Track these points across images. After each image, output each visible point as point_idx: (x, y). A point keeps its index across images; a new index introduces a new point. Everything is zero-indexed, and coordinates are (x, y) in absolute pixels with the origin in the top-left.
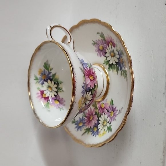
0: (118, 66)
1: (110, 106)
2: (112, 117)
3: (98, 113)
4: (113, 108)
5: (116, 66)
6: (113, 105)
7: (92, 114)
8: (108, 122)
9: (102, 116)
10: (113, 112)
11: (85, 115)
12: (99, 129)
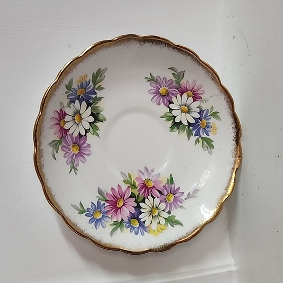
0: (191, 128)
1: (167, 186)
2: (171, 202)
3: (138, 195)
4: (172, 189)
5: (188, 127)
6: (173, 185)
7: (122, 196)
8: (164, 211)
9: (146, 200)
10: (172, 194)
11: (104, 197)
12: (144, 222)
